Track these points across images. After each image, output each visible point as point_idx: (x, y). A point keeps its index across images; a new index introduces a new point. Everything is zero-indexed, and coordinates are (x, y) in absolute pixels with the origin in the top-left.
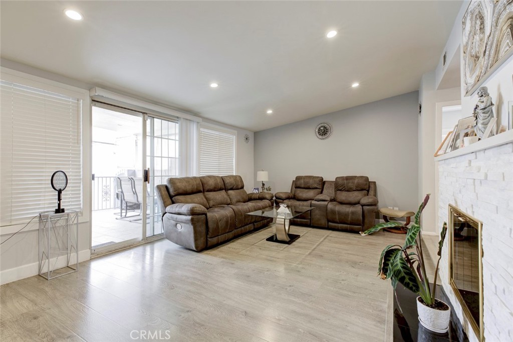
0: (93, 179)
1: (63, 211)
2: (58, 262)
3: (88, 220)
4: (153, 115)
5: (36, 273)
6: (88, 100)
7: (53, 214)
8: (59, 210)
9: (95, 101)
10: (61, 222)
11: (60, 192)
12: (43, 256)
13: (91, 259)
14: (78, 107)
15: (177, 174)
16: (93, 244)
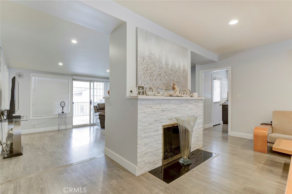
0: (73, 103)
1: (64, 113)
2: (63, 127)
3: (71, 116)
4: (93, 81)
5: (58, 129)
6: (71, 79)
7: (61, 113)
8: (63, 112)
9: (73, 80)
10: (64, 116)
11: (63, 107)
12: (59, 125)
13: (72, 128)
14: (69, 82)
15: (103, 102)
16: (73, 125)
